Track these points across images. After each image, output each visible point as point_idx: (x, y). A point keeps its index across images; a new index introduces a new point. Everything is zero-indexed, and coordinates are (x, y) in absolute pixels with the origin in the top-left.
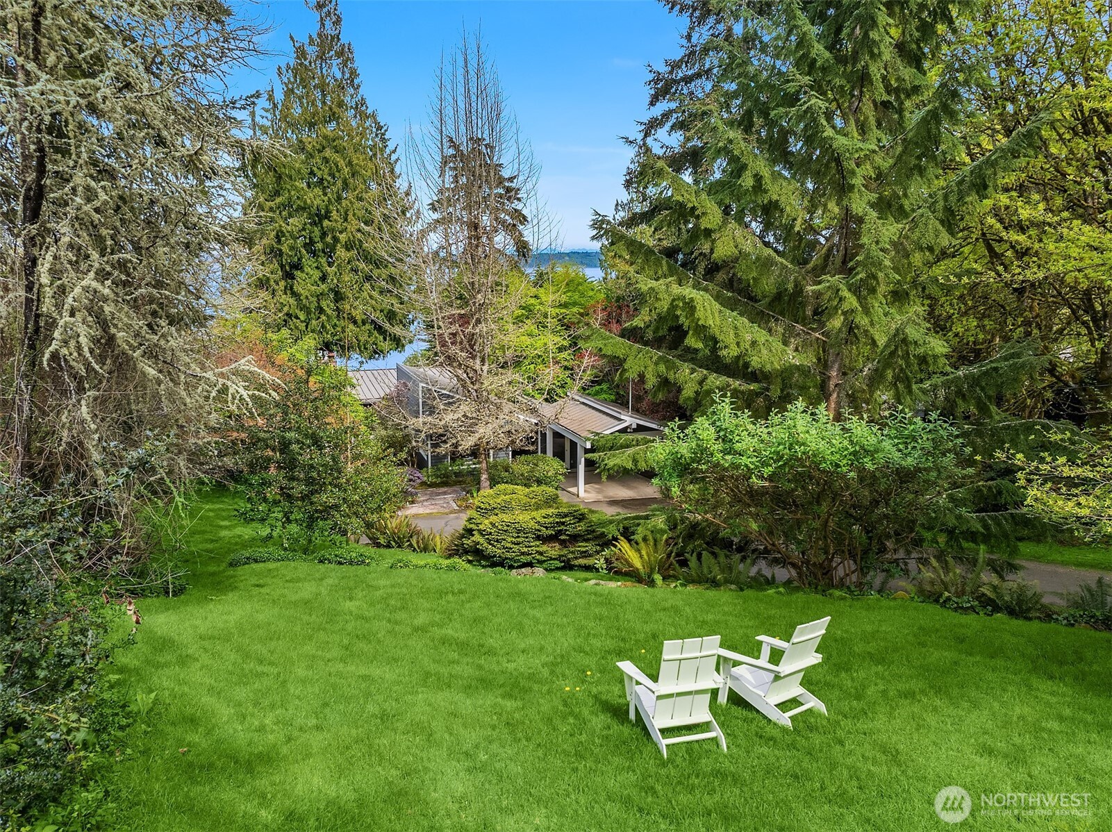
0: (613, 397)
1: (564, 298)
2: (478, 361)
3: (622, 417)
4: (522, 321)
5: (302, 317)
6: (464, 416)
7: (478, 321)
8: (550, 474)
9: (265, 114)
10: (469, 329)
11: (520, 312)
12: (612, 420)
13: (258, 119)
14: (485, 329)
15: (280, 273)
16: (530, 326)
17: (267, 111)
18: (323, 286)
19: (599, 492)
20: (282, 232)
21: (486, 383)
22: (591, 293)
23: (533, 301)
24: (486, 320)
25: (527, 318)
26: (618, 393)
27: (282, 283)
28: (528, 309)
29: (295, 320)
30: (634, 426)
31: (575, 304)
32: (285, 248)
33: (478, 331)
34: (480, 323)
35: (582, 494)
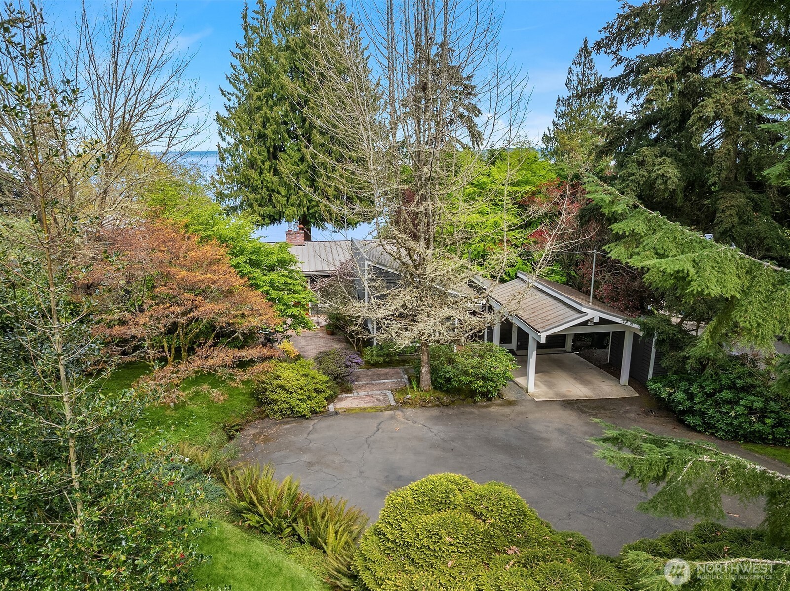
0: (564, 279)
1: (517, 177)
2: (422, 243)
3: (584, 310)
4: (474, 199)
5: (283, 193)
6: (403, 306)
7: (424, 198)
8: (498, 371)
9: (255, 16)
10: (412, 207)
11: (470, 190)
12: (573, 312)
13: (249, 20)
14: (431, 207)
15: (266, 154)
16: (481, 204)
17: (257, 13)
18: (301, 166)
19: (550, 385)
20: (268, 119)
21: (429, 269)
22: (543, 172)
23: (485, 179)
24: (432, 198)
25: (479, 196)
26: (568, 274)
27: (268, 163)
28: (481, 186)
29: (277, 195)
30: (596, 320)
31: (527, 182)
32: (269, 132)
33: (422, 209)
34: (426, 199)
35: (532, 389)
